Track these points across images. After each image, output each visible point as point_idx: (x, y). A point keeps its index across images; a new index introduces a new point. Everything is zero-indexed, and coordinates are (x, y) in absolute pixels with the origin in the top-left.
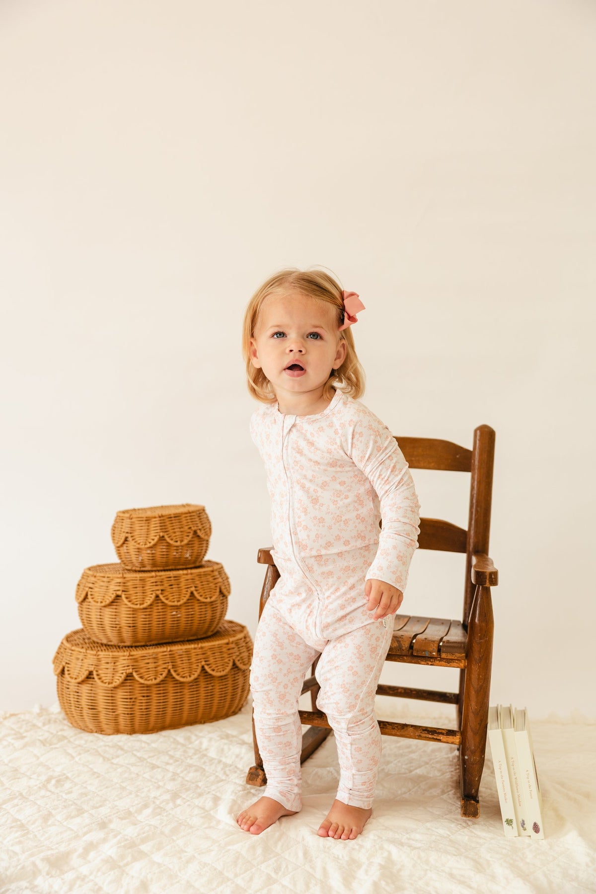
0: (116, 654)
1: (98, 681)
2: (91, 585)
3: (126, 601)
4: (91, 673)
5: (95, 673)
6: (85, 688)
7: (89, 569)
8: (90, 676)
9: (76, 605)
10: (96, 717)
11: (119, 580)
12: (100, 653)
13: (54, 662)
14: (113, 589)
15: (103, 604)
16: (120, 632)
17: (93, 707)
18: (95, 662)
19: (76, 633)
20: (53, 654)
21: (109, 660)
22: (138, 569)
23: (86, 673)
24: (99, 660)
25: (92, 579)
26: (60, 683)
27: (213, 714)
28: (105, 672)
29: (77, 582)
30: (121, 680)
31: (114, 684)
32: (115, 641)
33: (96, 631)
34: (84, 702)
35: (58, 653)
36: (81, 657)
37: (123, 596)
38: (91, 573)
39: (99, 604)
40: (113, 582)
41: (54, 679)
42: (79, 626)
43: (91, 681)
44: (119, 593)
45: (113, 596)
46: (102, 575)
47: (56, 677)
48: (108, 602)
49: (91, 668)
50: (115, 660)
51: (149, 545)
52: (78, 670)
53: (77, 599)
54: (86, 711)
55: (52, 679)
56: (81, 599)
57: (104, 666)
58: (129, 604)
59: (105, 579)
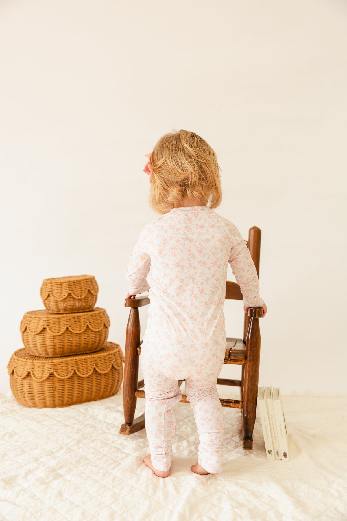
0: (44, 362)
1: (34, 378)
2: (29, 322)
3: (49, 331)
4: (29, 373)
5: (31, 373)
6: (26, 382)
7: (28, 313)
8: (29, 375)
9: (20, 334)
10: (32, 398)
11: (45, 319)
12: (34, 361)
13: (8, 367)
14: (42, 324)
15: (36, 333)
16: (46, 349)
17: (31, 393)
18: (32, 367)
19: (20, 350)
20: (7, 363)
21: (40, 365)
22: (56, 312)
23: (27, 373)
24: (34, 365)
25: (30, 319)
26: (12, 379)
27: (101, 395)
28: (37, 372)
29: (20, 321)
30: (47, 376)
31: (43, 379)
32: (43, 354)
33: (32, 349)
34: (26, 390)
35: (10, 362)
36: (23, 364)
37: (48, 329)
38: (28, 315)
39: (33, 333)
40: (41, 320)
41: (8, 377)
42: (22, 346)
43: (29, 378)
44: (45, 326)
45: (42, 328)
46: (35, 316)
47: (9, 376)
48: (38, 332)
49: (29, 370)
50: (43, 365)
51: (62, 299)
52: (22, 371)
53: (21, 330)
54: (27, 395)
56: (23, 330)
57: (36, 369)
58: (51, 333)
59: (37, 319)
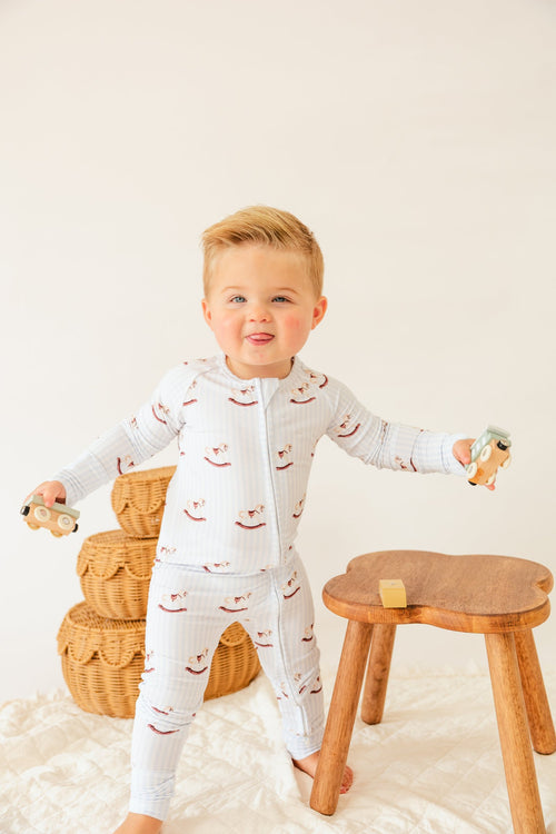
0: (122, 631)
1: (104, 663)
2: (91, 558)
3: (129, 573)
4: (96, 653)
5: (100, 653)
6: (90, 670)
7: (90, 539)
8: (95, 656)
9: (77, 579)
10: (104, 700)
11: (120, 551)
12: (104, 631)
13: (58, 639)
14: (116, 560)
15: (106, 577)
16: (125, 606)
17: (100, 690)
18: (100, 642)
19: (80, 606)
20: (56, 631)
21: (115, 638)
22: (141, 536)
23: (91, 654)
24: (104, 639)
25: (93, 551)
26: (65, 663)
27: (229, 686)
28: (111, 652)
29: (77, 553)
30: (129, 659)
31: (122, 665)
32: (120, 616)
33: (99, 605)
34: (91, 684)
35: (61, 630)
36: (84, 636)
37: (126, 568)
38: (90, 543)
39: (101, 578)
40: (115, 554)
41: (58, 659)
42: (81, 598)
43: (96, 662)
44: (122, 565)
45: (116, 569)
46: (102, 545)
47: (60, 657)
48: (110, 575)
49: (96, 648)
50: (121, 638)
51: (151, 511)
52: (82, 651)
53: (78, 572)
54: (93, 694)
55: (57, 659)
56: (83, 572)
57: (110, 645)
58: (133, 576)
59: (106, 550)
